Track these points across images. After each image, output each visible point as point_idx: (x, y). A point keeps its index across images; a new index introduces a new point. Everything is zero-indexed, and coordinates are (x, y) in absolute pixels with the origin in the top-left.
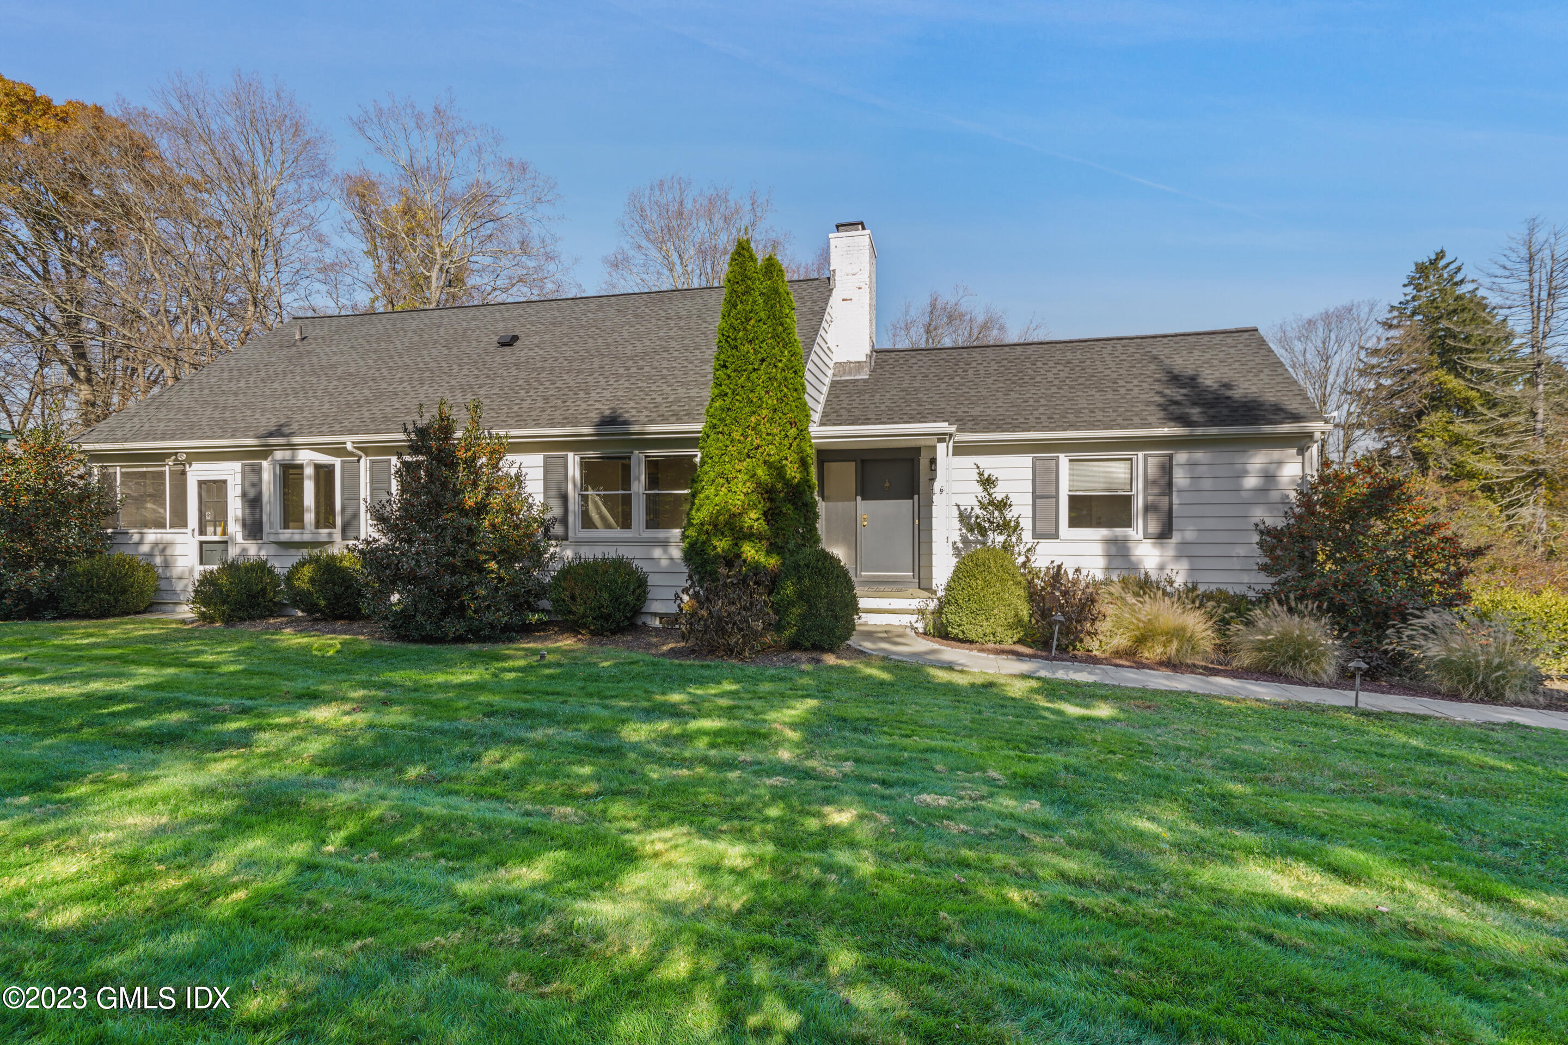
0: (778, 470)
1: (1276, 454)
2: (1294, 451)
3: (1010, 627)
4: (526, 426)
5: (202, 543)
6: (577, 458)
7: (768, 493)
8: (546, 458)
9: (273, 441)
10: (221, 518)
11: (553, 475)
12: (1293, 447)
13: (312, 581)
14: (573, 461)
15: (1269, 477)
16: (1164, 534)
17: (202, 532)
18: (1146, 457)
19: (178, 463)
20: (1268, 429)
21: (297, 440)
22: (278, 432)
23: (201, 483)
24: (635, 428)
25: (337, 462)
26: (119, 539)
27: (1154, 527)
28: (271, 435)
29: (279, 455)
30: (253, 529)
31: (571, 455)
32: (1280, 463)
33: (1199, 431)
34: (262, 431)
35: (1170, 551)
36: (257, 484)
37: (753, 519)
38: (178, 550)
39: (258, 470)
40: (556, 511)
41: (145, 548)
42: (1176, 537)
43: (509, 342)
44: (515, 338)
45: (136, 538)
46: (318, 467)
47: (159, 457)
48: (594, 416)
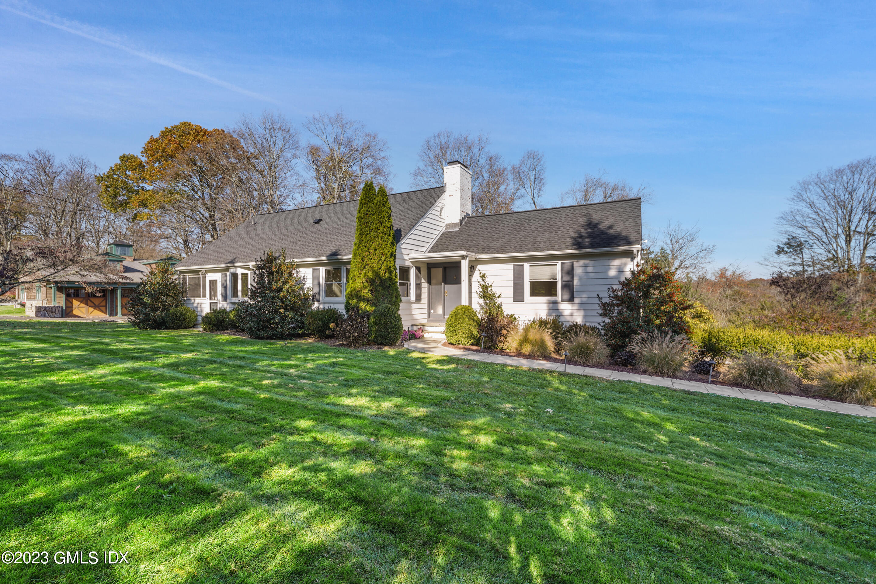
0: (377, 274)
1: (624, 261)
2: (629, 259)
3: (468, 338)
4: (305, 258)
5: (211, 303)
6: (324, 270)
7: (372, 282)
8: (313, 270)
9: (229, 265)
10: (216, 295)
11: (316, 276)
12: (628, 257)
13: (234, 316)
14: (322, 270)
15: (621, 271)
16: (571, 299)
17: (211, 299)
18: (562, 263)
19: (203, 274)
20: (615, 249)
21: (236, 264)
22: (232, 262)
23: (210, 281)
24: (340, 257)
25: (248, 272)
26: (187, 302)
27: (567, 296)
28: (229, 263)
29: (232, 270)
30: (225, 298)
31: (321, 268)
32: (625, 265)
33: (583, 251)
34: (227, 261)
35: (576, 307)
36: (226, 281)
37: (365, 292)
38: (203, 306)
39: (226, 275)
40: (316, 290)
41: (195, 305)
42: (577, 300)
43: (318, 222)
44: (320, 220)
45: (193, 301)
46: (242, 274)
47: (197, 272)
48: (329, 253)
